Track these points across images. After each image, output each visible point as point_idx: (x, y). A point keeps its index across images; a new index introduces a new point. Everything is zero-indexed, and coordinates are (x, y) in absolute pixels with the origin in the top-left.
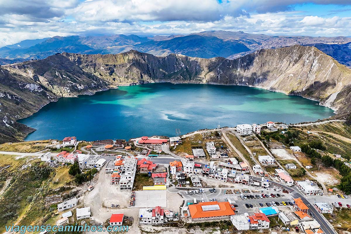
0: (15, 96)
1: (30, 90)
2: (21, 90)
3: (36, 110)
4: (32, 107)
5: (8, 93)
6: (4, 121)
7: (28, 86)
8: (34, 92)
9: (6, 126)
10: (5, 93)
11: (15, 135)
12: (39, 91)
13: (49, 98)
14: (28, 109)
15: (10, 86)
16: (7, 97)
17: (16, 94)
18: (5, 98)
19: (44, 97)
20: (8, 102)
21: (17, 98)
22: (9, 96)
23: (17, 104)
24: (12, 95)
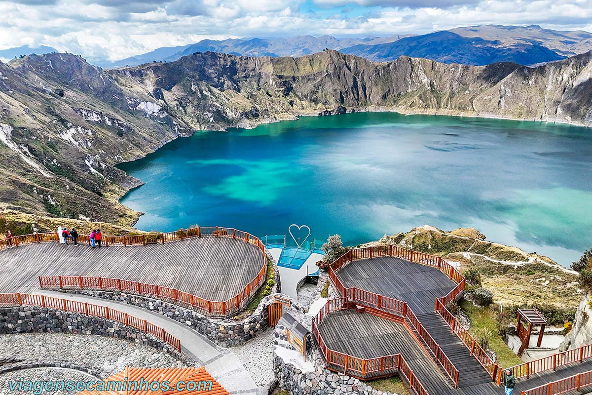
0: (117, 120)
1: (145, 114)
2: (131, 113)
3: (153, 148)
4: (145, 142)
5: (107, 115)
6: (87, 162)
7: (142, 106)
8: (152, 117)
9: (90, 172)
10: (101, 114)
11: (105, 191)
12: (161, 117)
13: (176, 129)
14: (138, 146)
15: (113, 104)
16: (104, 121)
17: (121, 118)
18: (101, 124)
19: (168, 127)
20: (105, 131)
21: (122, 125)
22: (107, 121)
23: (121, 134)
24: (113, 120)
